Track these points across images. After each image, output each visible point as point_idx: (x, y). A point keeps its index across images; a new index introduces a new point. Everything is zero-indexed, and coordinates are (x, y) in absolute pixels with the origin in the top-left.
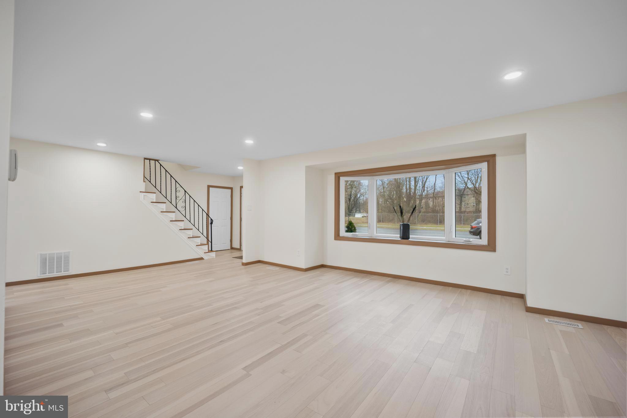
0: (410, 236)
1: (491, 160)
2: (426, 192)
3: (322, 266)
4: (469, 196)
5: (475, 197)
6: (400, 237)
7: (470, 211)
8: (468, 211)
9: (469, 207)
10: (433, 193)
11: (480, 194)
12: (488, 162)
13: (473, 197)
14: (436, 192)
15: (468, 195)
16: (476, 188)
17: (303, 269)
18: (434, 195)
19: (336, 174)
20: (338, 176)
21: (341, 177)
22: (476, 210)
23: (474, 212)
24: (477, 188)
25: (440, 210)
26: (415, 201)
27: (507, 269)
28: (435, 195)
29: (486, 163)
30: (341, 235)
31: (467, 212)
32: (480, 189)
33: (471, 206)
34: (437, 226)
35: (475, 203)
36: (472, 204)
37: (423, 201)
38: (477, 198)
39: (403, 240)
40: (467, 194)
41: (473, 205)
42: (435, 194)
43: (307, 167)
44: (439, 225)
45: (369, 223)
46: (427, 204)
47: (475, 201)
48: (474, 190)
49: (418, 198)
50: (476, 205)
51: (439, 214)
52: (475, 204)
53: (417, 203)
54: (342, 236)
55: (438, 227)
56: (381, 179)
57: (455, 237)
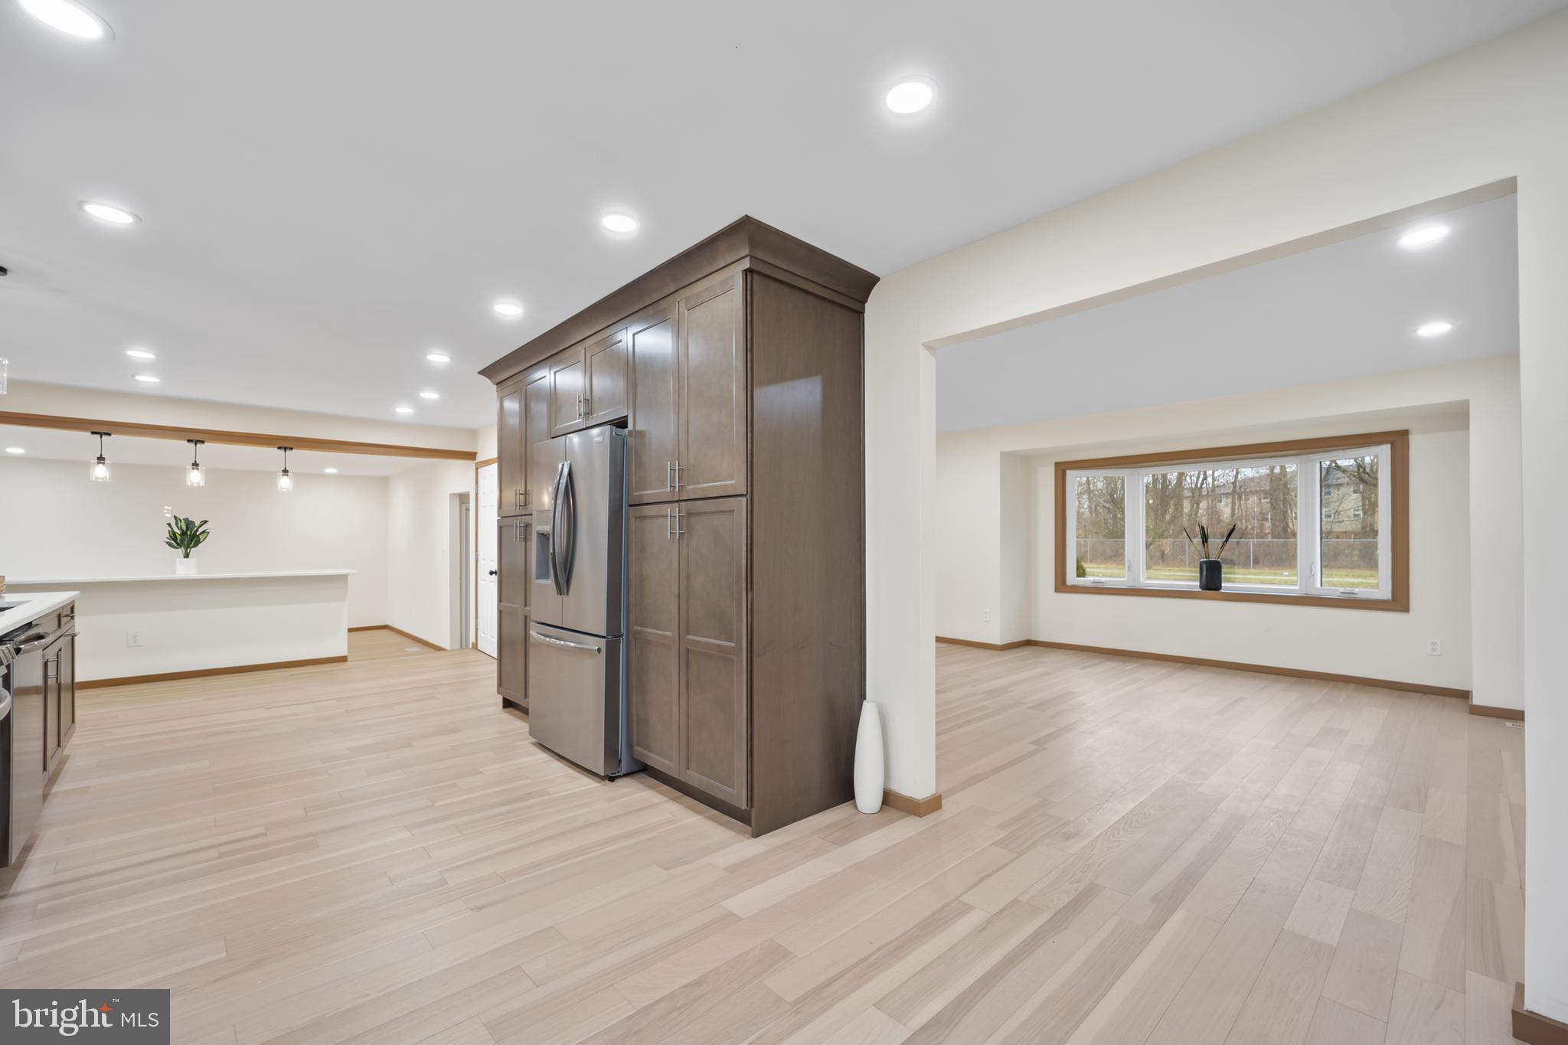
0: (1223, 585)
1: (1398, 441)
2: (1210, 480)
3: (1029, 643)
4: (1343, 490)
5: (1361, 493)
6: (1201, 587)
7: (1346, 532)
8: (1339, 530)
9: (1343, 521)
10: (1234, 483)
11: (1375, 486)
12: (1392, 444)
13: (1355, 492)
14: (1240, 481)
15: (1339, 486)
16: (1364, 469)
17: (998, 646)
18: (1234, 487)
19: (1057, 464)
20: (1062, 469)
21: (1068, 472)
22: (1363, 528)
23: (1356, 535)
24: (1368, 470)
25: (1253, 528)
26: (1179, 506)
27: (1434, 644)
28: (1238, 488)
29: (1389, 446)
30: (1069, 582)
31: (1334, 535)
32: (1375, 470)
33: (1348, 516)
34: (1247, 571)
35: (1361, 508)
36: (1352, 512)
37: (1203, 505)
38: (1367, 495)
39: (1207, 591)
40: (1337, 485)
41: (1355, 515)
42: (1238, 484)
43: (1003, 455)
44: (1252, 570)
45: (1129, 561)
46: (1213, 512)
47: (1361, 504)
48: (1359, 474)
49: (1187, 497)
50: (1365, 513)
51: (1252, 540)
52: (1360, 512)
53: (1185, 510)
54: (1072, 584)
55: (1249, 574)
56: (1154, 473)
57: (1321, 585)
